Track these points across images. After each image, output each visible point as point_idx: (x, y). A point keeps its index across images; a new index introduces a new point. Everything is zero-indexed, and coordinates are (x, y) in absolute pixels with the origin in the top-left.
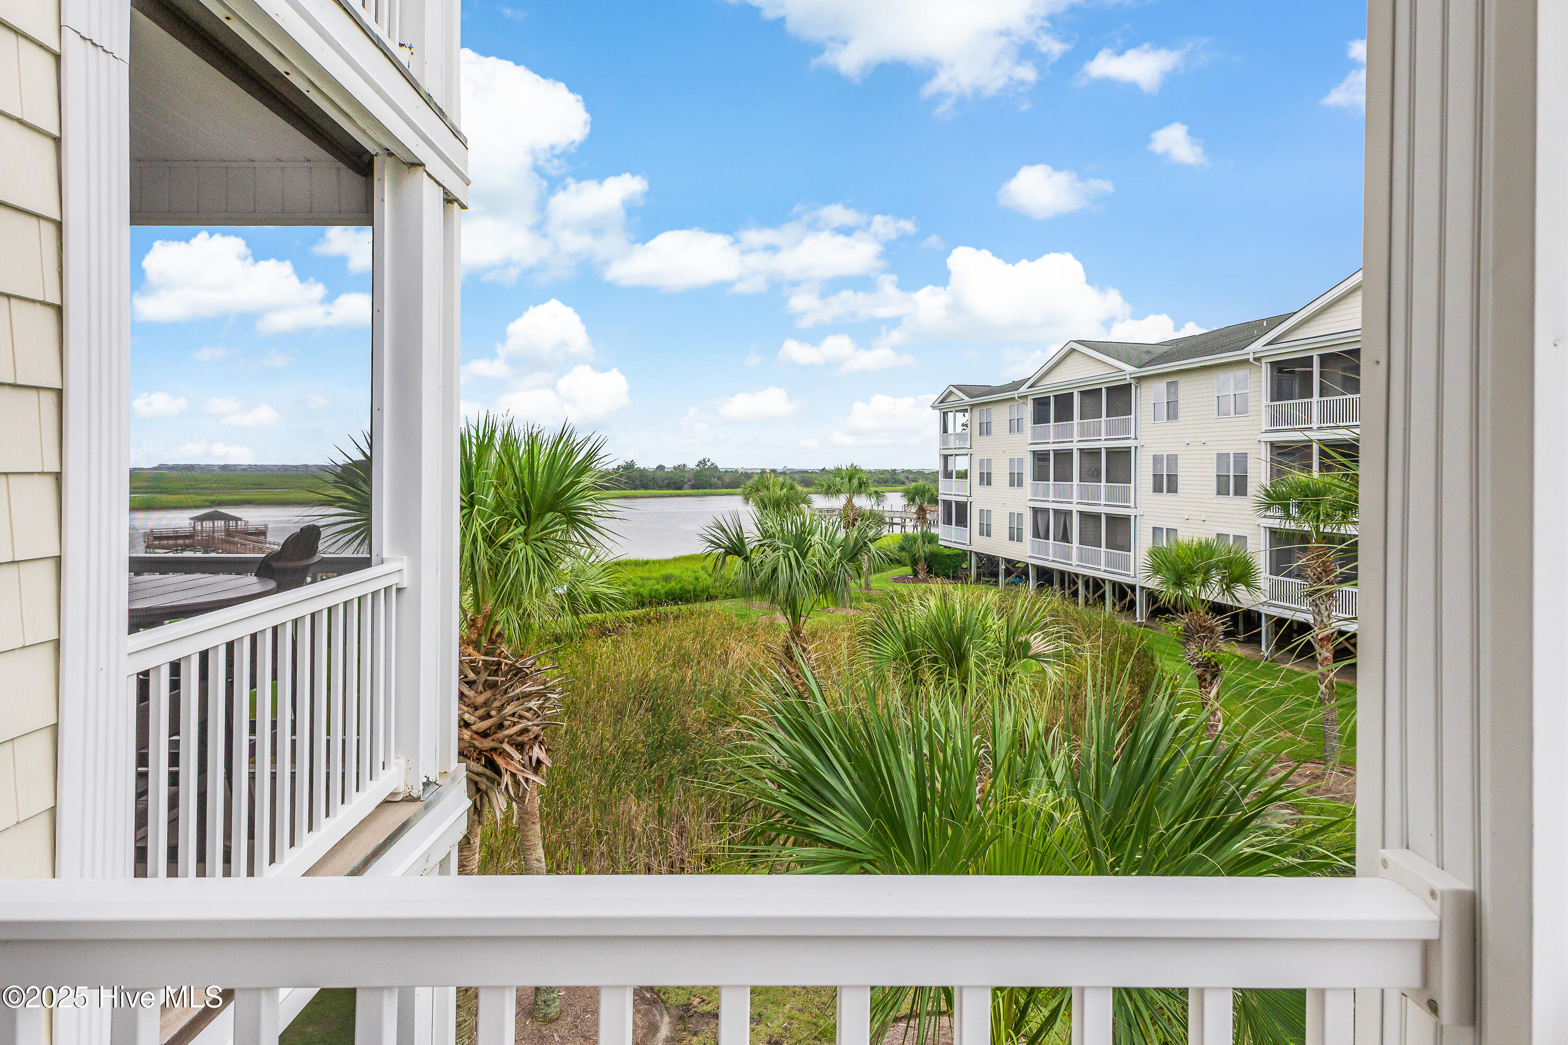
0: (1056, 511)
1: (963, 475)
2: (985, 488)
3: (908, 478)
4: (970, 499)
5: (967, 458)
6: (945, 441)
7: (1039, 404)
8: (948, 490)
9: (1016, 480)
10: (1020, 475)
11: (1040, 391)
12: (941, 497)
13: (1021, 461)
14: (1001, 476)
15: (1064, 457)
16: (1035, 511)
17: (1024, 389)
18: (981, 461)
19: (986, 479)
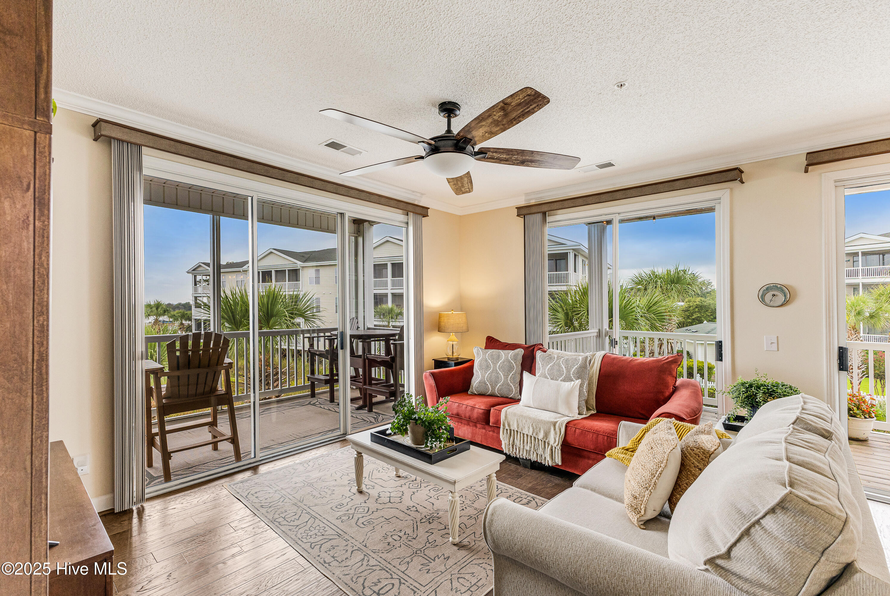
8: (197, 314)
12: (193, 317)
17: (246, 267)
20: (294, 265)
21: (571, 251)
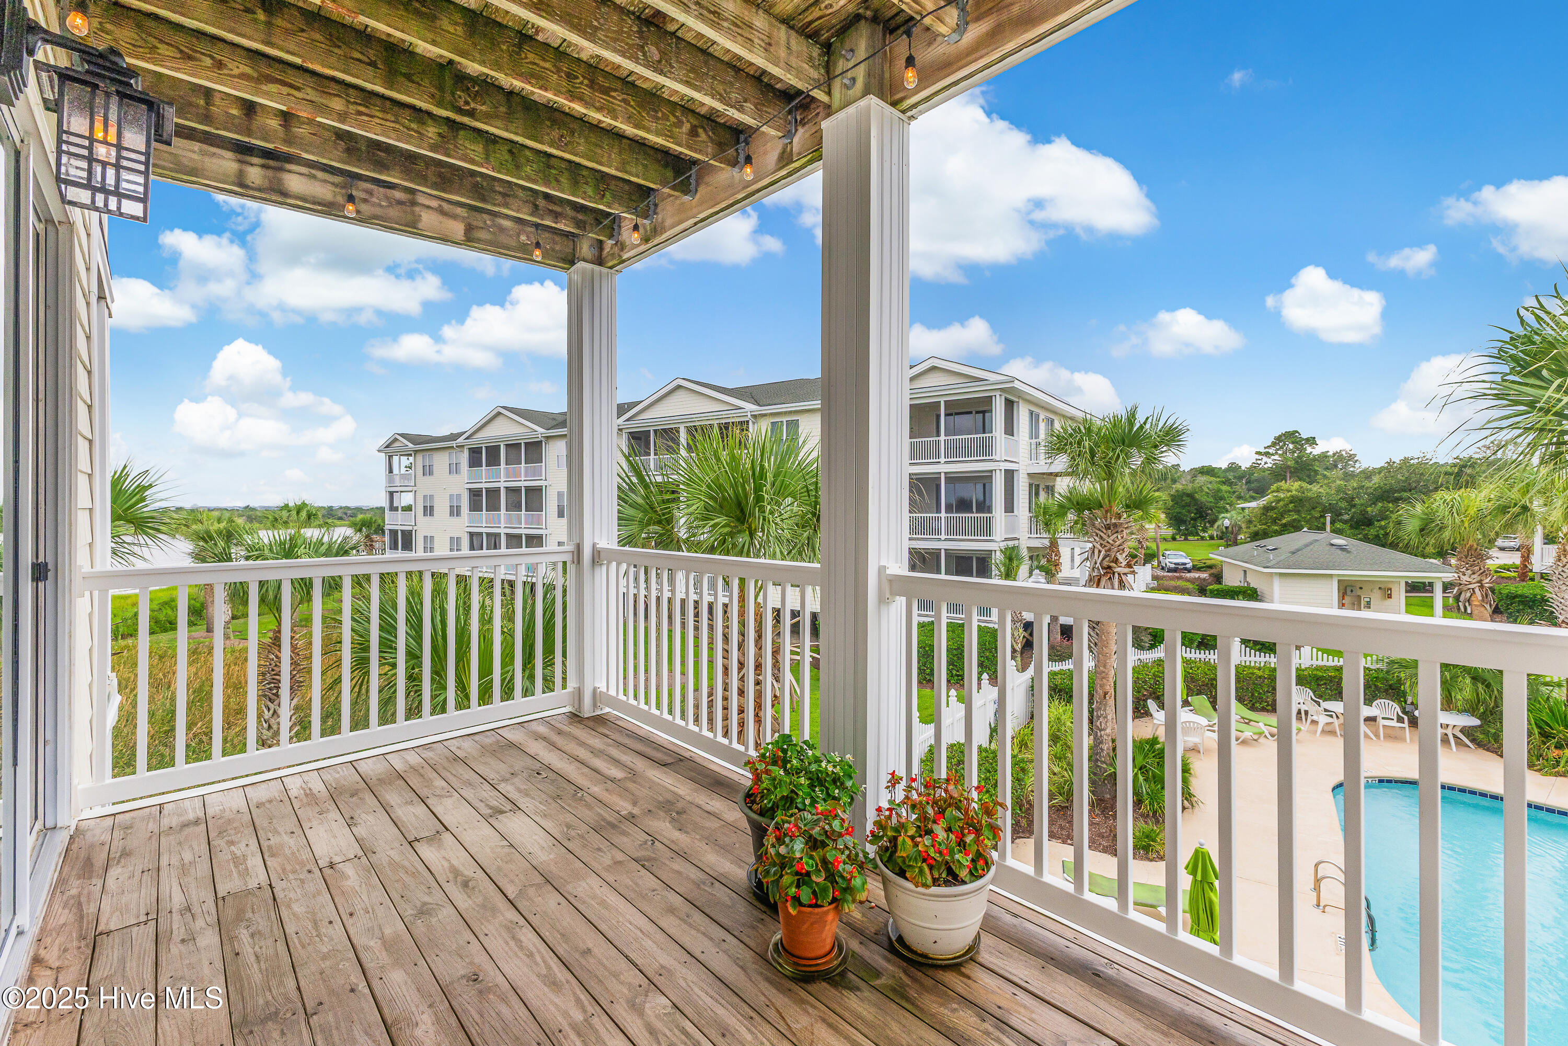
0: (488, 534)
1: (408, 508)
2: (428, 518)
3: (346, 514)
4: (415, 528)
5: (411, 495)
6: (390, 480)
7: (474, 452)
8: (393, 521)
9: (455, 511)
10: (458, 507)
11: (474, 442)
12: (387, 527)
13: (459, 496)
14: (442, 507)
15: (493, 493)
16: (472, 535)
17: (461, 440)
18: (425, 497)
19: (429, 511)
20: (533, 435)
21: (998, 394)
